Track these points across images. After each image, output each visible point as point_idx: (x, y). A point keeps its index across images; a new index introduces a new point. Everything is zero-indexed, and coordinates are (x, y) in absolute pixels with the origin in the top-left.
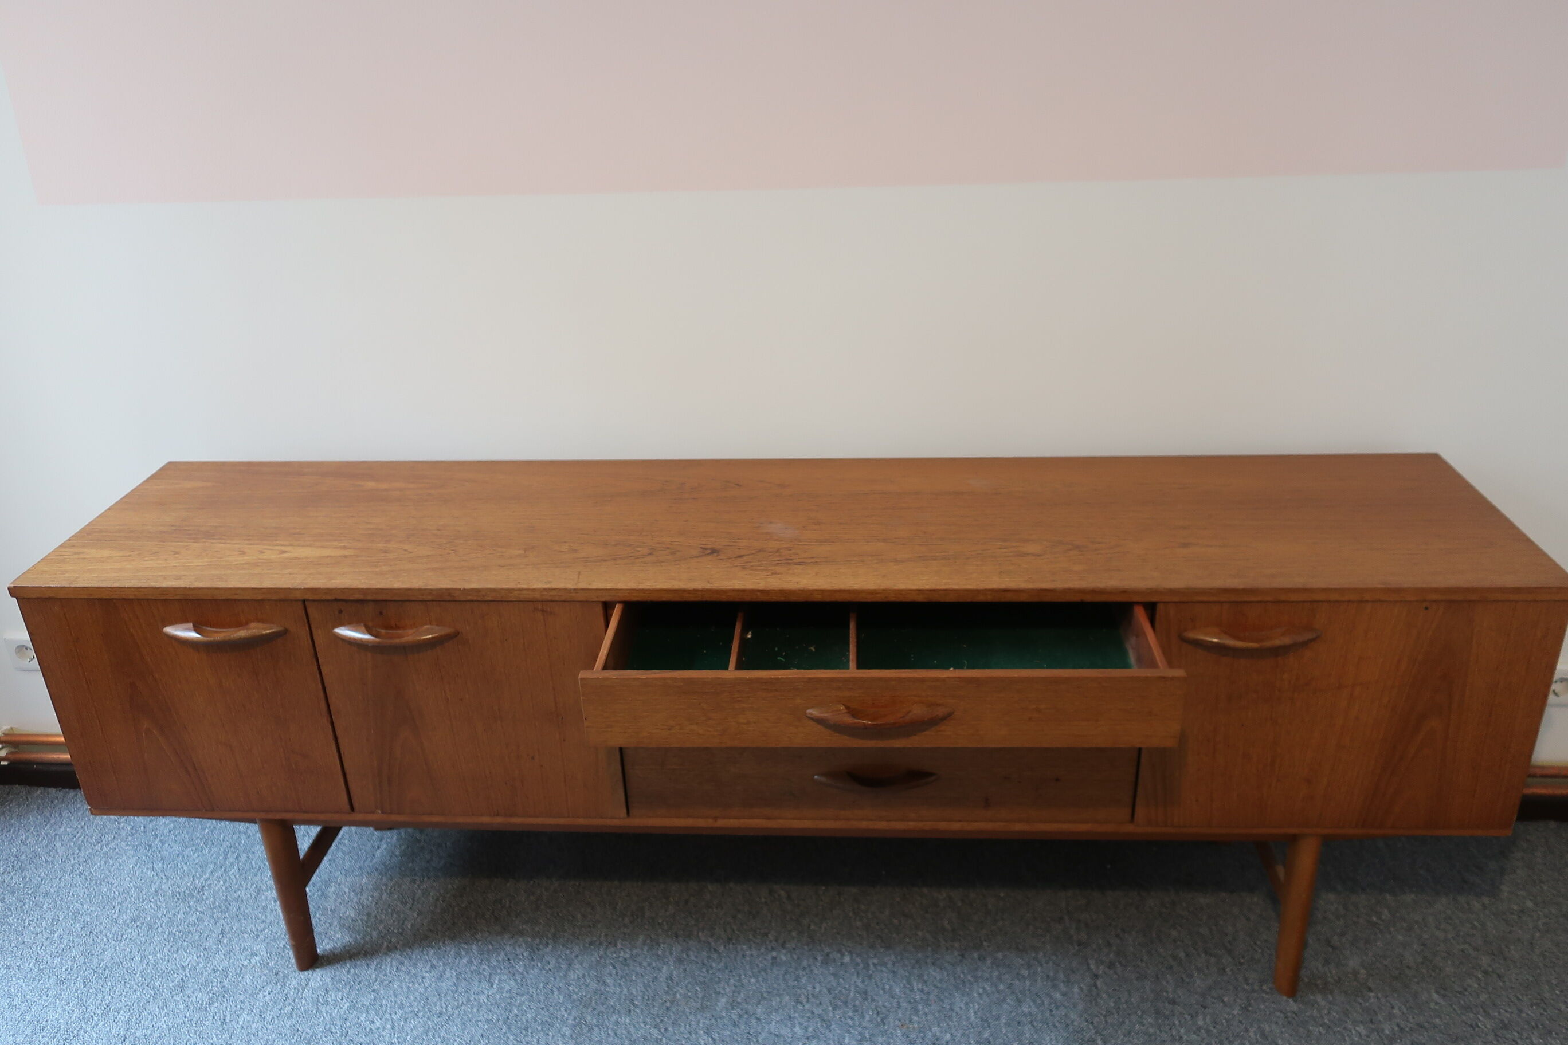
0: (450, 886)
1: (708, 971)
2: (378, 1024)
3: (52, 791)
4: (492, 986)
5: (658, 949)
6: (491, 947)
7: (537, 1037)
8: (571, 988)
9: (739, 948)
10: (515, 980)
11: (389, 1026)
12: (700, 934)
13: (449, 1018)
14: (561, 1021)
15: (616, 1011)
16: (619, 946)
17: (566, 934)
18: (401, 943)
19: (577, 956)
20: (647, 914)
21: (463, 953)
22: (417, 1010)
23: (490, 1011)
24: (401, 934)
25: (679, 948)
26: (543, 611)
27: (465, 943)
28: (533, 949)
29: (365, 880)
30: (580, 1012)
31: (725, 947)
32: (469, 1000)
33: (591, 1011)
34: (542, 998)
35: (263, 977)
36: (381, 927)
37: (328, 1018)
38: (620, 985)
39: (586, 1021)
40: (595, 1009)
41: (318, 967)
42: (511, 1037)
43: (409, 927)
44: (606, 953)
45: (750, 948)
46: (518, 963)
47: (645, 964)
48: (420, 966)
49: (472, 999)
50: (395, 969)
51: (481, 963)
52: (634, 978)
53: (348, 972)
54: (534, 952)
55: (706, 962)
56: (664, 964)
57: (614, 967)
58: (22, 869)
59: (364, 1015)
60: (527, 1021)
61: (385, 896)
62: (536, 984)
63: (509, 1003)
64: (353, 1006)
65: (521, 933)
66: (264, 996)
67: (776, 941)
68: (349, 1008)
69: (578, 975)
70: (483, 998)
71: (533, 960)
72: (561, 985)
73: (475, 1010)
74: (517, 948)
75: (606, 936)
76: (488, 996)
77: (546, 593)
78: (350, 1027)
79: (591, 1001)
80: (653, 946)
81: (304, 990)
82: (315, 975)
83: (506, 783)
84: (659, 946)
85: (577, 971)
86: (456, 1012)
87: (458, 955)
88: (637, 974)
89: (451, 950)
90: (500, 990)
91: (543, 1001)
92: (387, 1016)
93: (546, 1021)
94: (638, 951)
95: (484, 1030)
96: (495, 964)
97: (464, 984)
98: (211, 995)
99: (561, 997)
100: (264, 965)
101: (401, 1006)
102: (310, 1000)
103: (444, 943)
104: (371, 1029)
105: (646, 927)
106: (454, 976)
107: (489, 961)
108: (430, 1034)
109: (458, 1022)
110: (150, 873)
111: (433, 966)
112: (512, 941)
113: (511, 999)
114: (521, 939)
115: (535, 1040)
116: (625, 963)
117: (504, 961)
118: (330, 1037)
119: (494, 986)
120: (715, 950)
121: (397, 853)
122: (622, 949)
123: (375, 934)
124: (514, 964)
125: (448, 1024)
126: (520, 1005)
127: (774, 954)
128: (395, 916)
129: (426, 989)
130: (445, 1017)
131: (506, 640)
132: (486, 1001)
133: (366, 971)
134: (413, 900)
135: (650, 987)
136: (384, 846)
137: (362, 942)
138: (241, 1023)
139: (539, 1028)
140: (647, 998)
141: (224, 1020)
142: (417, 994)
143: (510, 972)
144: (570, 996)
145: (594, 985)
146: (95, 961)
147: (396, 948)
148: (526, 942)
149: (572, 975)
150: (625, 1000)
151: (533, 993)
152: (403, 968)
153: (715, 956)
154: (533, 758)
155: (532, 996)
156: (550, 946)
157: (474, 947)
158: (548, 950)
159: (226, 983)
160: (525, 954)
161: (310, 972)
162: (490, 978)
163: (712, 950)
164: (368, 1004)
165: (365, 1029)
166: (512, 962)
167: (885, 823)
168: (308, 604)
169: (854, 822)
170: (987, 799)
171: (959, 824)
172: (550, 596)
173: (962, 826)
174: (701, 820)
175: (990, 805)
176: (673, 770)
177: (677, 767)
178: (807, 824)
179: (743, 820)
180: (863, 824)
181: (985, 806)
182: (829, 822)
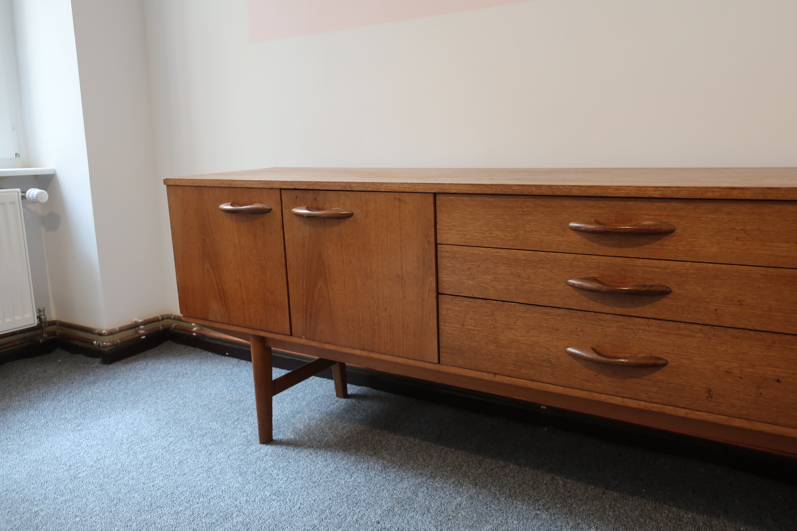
0: (359, 428)
1: (487, 508)
2: (280, 477)
3: (210, 354)
4: (351, 478)
5: (461, 487)
6: (362, 460)
7: (360, 509)
8: (395, 492)
9: (515, 502)
10: (366, 479)
11: (285, 479)
12: (492, 488)
13: (318, 485)
14: (379, 506)
15: (416, 511)
16: (437, 480)
17: (408, 466)
18: (317, 445)
19: (408, 478)
20: (464, 469)
21: (346, 459)
22: (304, 476)
23: (342, 489)
24: (320, 442)
25: (474, 491)
26: (399, 200)
27: (350, 455)
28: (384, 467)
29: (318, 415)
30: (393, 504)
31: (505, 499)
32: (334, 480)
33: (400, 506)
34: (375, 491)
35: (242, 441)
36: (311, 436)
37: (258, 467)
38: (426, 499)
39: (394, 511)
40: (403, 506)
41: (269, 445)
42: (345, 505)
43: (326, 440)
44: (426, 481)
45: (523, 505)
46: (373, 471)
47: (447, 493)
48: (319, 458)
49: (336, 480)
50: (306, 455)
51: (352, 466)
52: (437, 498)
53: (282, 450)
54: (385, 469)
55: (488, 503)
56: (460, 496)
57: (428, 489)
58: (177, 377)
59: (276, 471)
60: (360, 499)
61: (323, 424)
62: (376, 484)
63: (355, 488)
64: (274, 466)
65: (383, 458)
66: (236, 449)
67: (543, 506)
68: (272, 465)
69: (403, 487)
70: (343, 482)
71: (382, 472)
72: (390, 488)
73: (334, 486)
74: (376, 464)
75: (432, 472)
76: (346, 481)
77: (401, 186)
78: (266, 474)
79: (403, 501)
80: (458, 485)
81: (256, 452)
82: (266, 447)
83: (370, 326)
84: (462, 487)
85: (404, 484)
86: (324, 484)
87: (343, 459)
88: (440, 496)
89: (340, 455)
90: (355, 481)
91: (375, 493)
92: (287, 475)
93: (371, 503)
94: (448, 485)
95: (333, 497)
96: (360, 468)
97: (337, 472)
98: (214, 442)
99: (387, 494)
100: (246, 437)
101: (297, 473)
102: (255, 457)
103: (339, 452)
104: (275, 478)
105: (459, 475)
106: (334, 467)
107: (357, 466)
108: (303, 489)
109: (322, 488)
110: (225, 390)
111: (326, 460)
112: (376, 460)
113: (358, 486)
114: (381, 461)
115: (358, 510)
116: (436, 489)
117: (365, 468)
118: (253, 475)
119: (352, 478)
120: (498, 499)
121: (341, 408)
122: (438, 482)
123: (306, 438)
124: (370, 471)
125: (316, 488)
126: (361, 491)
127: (538, 512)
128: (322, 433)
129: (316, 468)
130: (316, 484)
131: (378, 220)
132: (343, 483)
133: (291, 453)
134: (336, 429)
135: (444, 505)
136: (336, 404)
137: (298, 440)
138: (217, 457)
139: (364, 505)
140: (439, 510)
141: (211, 453)
142: (309, 470)
143: (365, 474)
144: (392, 495)
145: (409, 494)
146: (178, 416)
147: (313, 447)
148: (383, 463)
149: (400, 486)
150: (424, 507)
151: (372, 487)
152: (310, 457)
153: (496, 502)
154: (386, 309)
155: (370, 489)
156: (396, 469)
157: (353, 458)
158: (393, 470)
159: (223, 439)
160: (379, 468)
161: (264, 445)
162: (352, 474)
163: (496, 499)
164: (281, 466)
165: (272, 477)
166: (370, 470)
167: (620, 399)
168: (282, 191)
169: (596, 394)
170: (710, 391)
171: (683, 411)
172: (404, 188)
173: (686, 413)
174: (485, 374)
175: (712, 397)
176: (469, 330)
177: (472, 328)
178: (560, 390)
179: (513, 379)
180: (603, 398)
181: (708, 397)
182: (577, 391)
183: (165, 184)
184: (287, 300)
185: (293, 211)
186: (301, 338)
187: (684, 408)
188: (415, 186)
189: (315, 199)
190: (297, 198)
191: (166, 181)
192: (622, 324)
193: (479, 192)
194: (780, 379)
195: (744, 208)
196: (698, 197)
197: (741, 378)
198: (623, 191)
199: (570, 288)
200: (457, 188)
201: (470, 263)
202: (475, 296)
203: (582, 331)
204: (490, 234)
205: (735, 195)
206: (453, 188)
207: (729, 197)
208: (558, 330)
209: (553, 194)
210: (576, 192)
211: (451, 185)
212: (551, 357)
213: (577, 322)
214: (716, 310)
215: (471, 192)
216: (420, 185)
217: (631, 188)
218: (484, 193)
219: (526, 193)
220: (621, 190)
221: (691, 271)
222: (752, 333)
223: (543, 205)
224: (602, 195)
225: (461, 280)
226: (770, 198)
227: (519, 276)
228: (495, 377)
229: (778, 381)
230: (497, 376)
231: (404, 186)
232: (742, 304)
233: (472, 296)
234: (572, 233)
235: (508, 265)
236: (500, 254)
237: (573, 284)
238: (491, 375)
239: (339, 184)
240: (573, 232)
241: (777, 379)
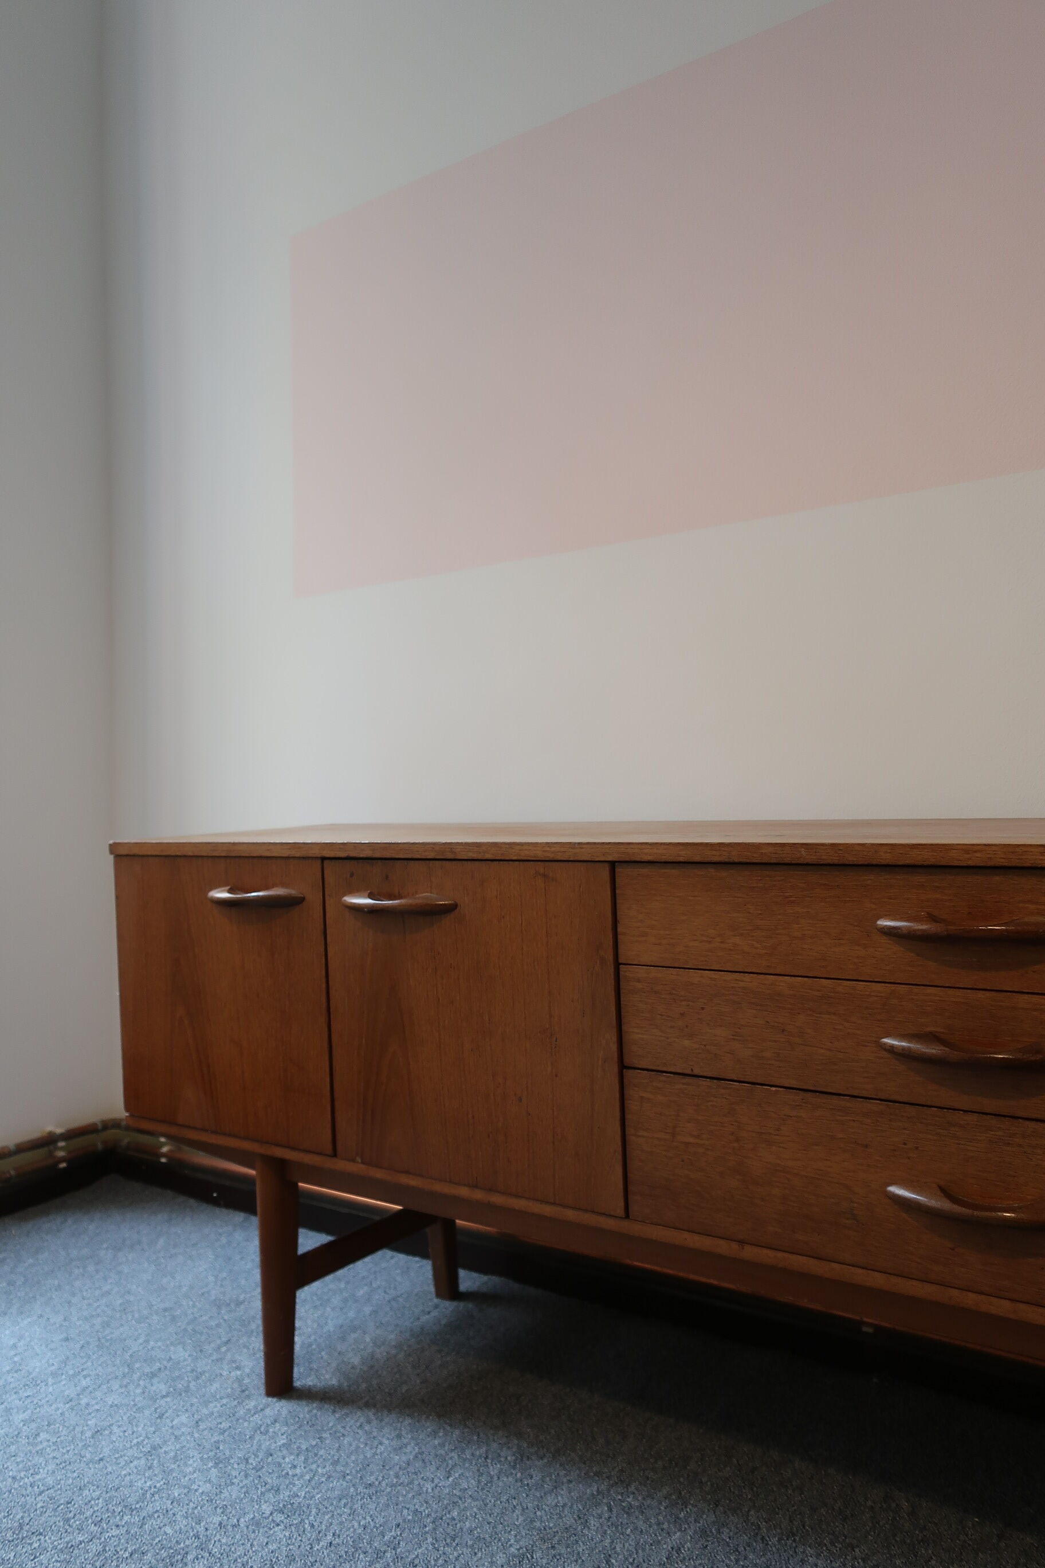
0: (475, 1367)
1: (737, 1561)
2: (298, 1471)
3: (192, 1201)
4: (448, 1478)
5: (682, 1509)
6: (475, 1438)
7: (461, 1552)
8: (539, 1513)
9: (801, 1549)
10: (479, 1482)
11: (307, 1477)
12: (752, 1513)
13: (376, 1492)
14: (502, 1545)
15: (580, 1561)
16: (632, 1488)
17: (573, 1454)
18: (384, 1402)
19: (570, 1482)
20: (693, 1466)
21: (441, 1434)
22: (348, 1472)
23: (427, 1503)
24: (390, 1394)
25: (712, 1518)
26: (544, 876)
27: (451, 1425)
28: (522, 1456)
29: (392, 1336)
30: (531, 1543)
31: (780, 1540)
32: (411, 1482)
33: (548, 1548)
34: (497, 1511)
35: (229, 1390)
36: (374, 1382)
37: (255, 1447)
38: (605, 1532)
39: (533, 1557)
40: (553, 1547)
41: (284, 1398)
42: (430, 1540)
43: (404, 1391)
44: (609, 1490)
45: (818, 1556)
46: (496, 1464)
47: (653, 1520)
48: (386, 1430)
49: (416, 1482)
50: (358, 1424)
51: (452, 1450)
52: (628, 1531)
53: (310, 1411)
54: (522, 1460)
55: (741, 1549)
56: (680, 1530)
57: (610, 1510)
58: (120, 1250)
59: (292, 1457)
60: (461, 1529)
61: (401, 1355)
62: (501, 1493)
63: (454, 1503)
64: (287, 1446)
65: (520, 1435)
66: (216, 1407)
67: (863, 1560)
68: (283, 1445)
69: (558, 1502)
70: (429, 1486)
71: (514, 1468)
72: (529, 1505)
73: (410, 1495)
74: (504, 1449)
75: (622, 1471)
76: (436, 1486)
77: (548, 849)
78: (269, 1464)
79: (555, 1536)
80: (677, 1503)
81: (255, 1414)
82: (277, 1404)
83: (489, 1136)
84: (686, 1507)
85: (559, 1498)
86: (389, 1489)
87: (434, 1434)
88: (636, 1528)
89: (430, 1426)
90: (455, 1484)
91: (495, 1515)
92: (314, 1467)
93: (484, 1539)
94: (655, 1503)
95: (404, 1521)
96: (468, 1457)
97: (418, 1464)
98: (172, 1389)
99: (521, 1519)
100: (239, 1380)
101: (335, 1463)
102: (252, 1425)
103: (428, 1417)
104: (287, 1474)
105: (681, 1480)
106: (414, 1453)
107: (463, 1451)
108: (344, 1501)
109: (383, 1500)
110: (211, 1279)
111: (399, 1436)
112: (504, 1440)
113: (460, 1498)
114: (516, 1442)
115: (456, 1554)
116: (628, 1511)
117: (480, 1456)
118: (242, 1466)
119: (451, 1479)
120: (763, 1538)
121: (443, 1322)
122: (634, 1493)
123: (364, 1386)
124: (490, 1465)
125: (371, 1498)
126: (465, 1509)
128: (397, 1376)
129: (375, 1454)
130: (372, 1490)
131: (503, 917)
132: (430, 1490)
133: (328, 1418)
134: (427, 1367)
135: (644, 1550)
136: (435, 1313)
137: (346, 1388)
138: (174, 1423)
139: (470, 1543)
140: (631, 1560)
141: (163, 1415)
142: (361, 1457)
143: (479, 1470)
144: (532, 1521)
145: (569, 1520)
146: (107, 1332)
147: (374, 1406)
148: (519, 1447)
149: (550, 1500)
150: (600, 1551)
151: (490, 1502)
152: (367, 1428)
153: (759, 1546)
154: (520, 1099)
155: (486, 1505)
156: (546, 1461)
157: (457, 1432)
158: (540, 1463)
159: (192, 1384)
160: (509, 1458)
161: (275, 1400)
162: (451, 1469)
163: (759, 1538)
164: (304, 1447)
165: (282, 1471)
166: (489, 1461)
167: (1006, 1304)
168: (326, 862)
169: (955, 1293)
172: (553, 853)
174: (722, 1242)
176: (687, 1144)
177: (692, 1140)
178: (877, 1280)
179: (780, 1255)
180: (970, 1300)
182: (914, 1283)
183: (111, 852)
184: (328, 1080)
185: (345, 900)
186: (353, 1161)
188: (574, 848)
189: (387, 877)
190: (352, 875)
191: (114, 848)
192: (998, 1133)
193: (697, 859)
198: (978, 855)
199: (886, 1055)
200: (655, 851)
201: (684, 1003)
202: (696, 1072)
203: (917, 1148)
204: (721, 942)
206: (646, 851)
208: (866, 1146)
209: (841, 862)
210: (886, 858)
211: (644, 847)
212: (856, 1205)
213: (905, 1129)
215: (681, 859)
216: (584, 846)
217: (995, 848)
218: (706, 860)
219: (787, 860)
220: (976, 852)
223: (825, 884)
224: (938, 864)
225: (668, 1038)
227: (783, 1031)
228: (743, 1249)
230: (747, 1248)
231: (553, 849)
233: (689, 1072)
234: (884, 940)
235: (759, 1008)
236: (741, 984)
237: (892, 1046)
238: (734, 1246)
239: (432, 846)
240: (885, 937)
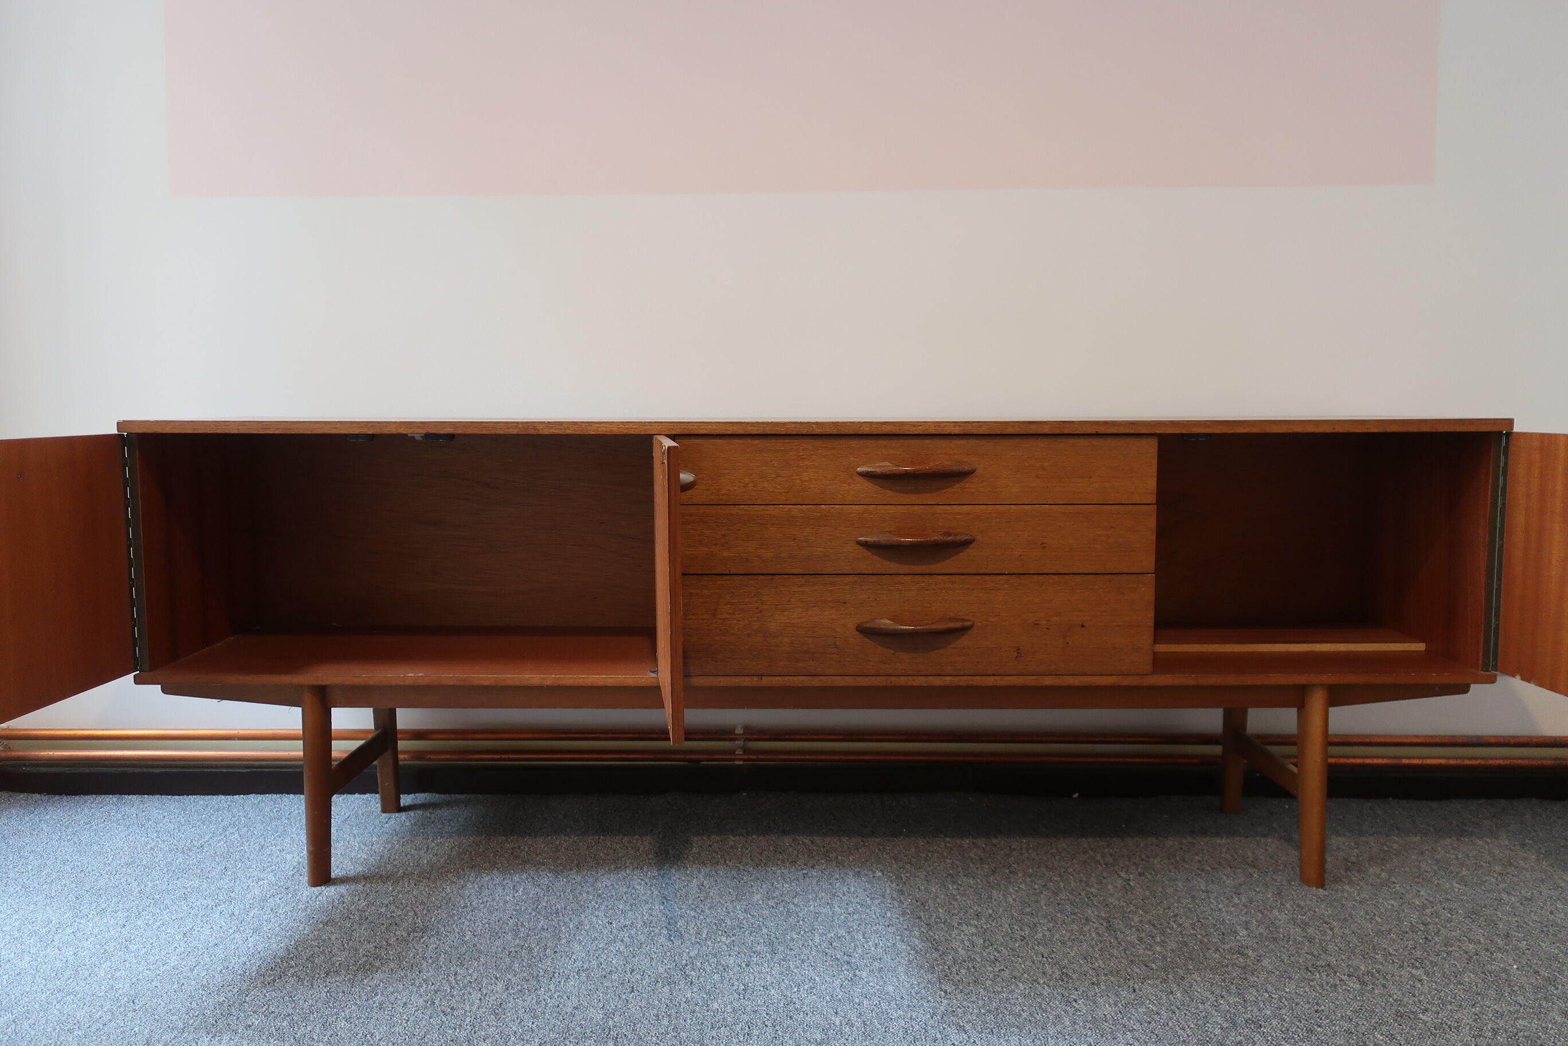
0: (465, 841)
1: (739, 881)
4: (517, 892)
5: (685, 871)
6: (512, 872)
9: (768, 869)
10: (541, 888)
12: (727, 862)
15: (649, 903)
16: (645, 870)
17: (590, 865)
19: (602, 875)
37: (345, 911)
41: (334, 885)
50: (413, 884)
51: (503, 880)
52: (664, 886)
54: (558, 874)
55: (736, 877)
56: (694, 878)
57: (642, 880)
62: (562, 889)
65: (542, 865)
67: (805, 865)
71: (557, 878)
72: (589, 890)
74: (540, 872)
75: (631, 864)
76: (513, 897)
80: (680, 869)
84: (687, 870)
85: (604, 883)
88: (667, 883)
90: (526, 893)
91: (571, 899)
94: (665, 872)
96: (518, 880)
98: (217, 901)
105: (671, 860)
107: (511, 879)
110: (144, 839)
112: (534, 869)
114: (543, 868)
116: (653, 878)
117: (527, 878)
119: (520, 892)
120: (744, 870)
122: (648, 871)
127: (805, 872)
133: (383, 886)
134: (427, 848)
135: (681, 890)
138: (251, 915)
143: (534, 884)
153: (744, 873)
157: (495, 872)
159: (232, 895)
160: (548, 875)
162: (514, 887)
166: (536, 879)
167: (922, 678)
169: (893, 679)
170: (1019, 649)
171: (993, 678)
172: (627, 428)
173: (996, 681)
174: (747, 678)
175: (1021, 656)
176: (724, 619)
177: (728, 616)
178: (849, 681)
179: (787, 678)
180: (902, 681)
181: (1017, 657)
182: (870, 678)
187: (994, 675)
188: (644, 426)
192: (922, 584)
193: (741, 432)
194: (1084, 624)
195: (1042, 443)
196: (999, 432)
197: (1048, 629)
198: (920, 428)
199: (859, 547)
200: (710, 427)
201: (725, 528)
202: (732, 572)
203: (876, 600)
204: (754, 486)
205: (1034, 430)
206: (702, 427)
207: (1028, 432)
208: (845, 603)
209: (839, 433)
210: (866, 430)
211: (701, 424)
212: (837, 639)
213: (869, 590)
214: (1020, 556)
215: (729, 433)
216: (652, 424)
217: (929, 424)
218: (747, 433)
219: (804, 432)
220: (919, 426)
221: (994, 515)
222: (1056, 577)
223: (825, 447)
224: (897, 433)
225: (712, 552)
226: (1065, 432)
227: (795, 539)
228: (761, 679)
229: (1082, 626)
230: (764, 678)
231: (627, 426)
232: (1045, 547)
233: (728, 572)
234: (861, 479)
235: (779, 526)
236: (767, 512)
237: (866, 542)
238: (755, 679)
239: (516, 424)
240: (861, 478)
241: (1081, 624)
